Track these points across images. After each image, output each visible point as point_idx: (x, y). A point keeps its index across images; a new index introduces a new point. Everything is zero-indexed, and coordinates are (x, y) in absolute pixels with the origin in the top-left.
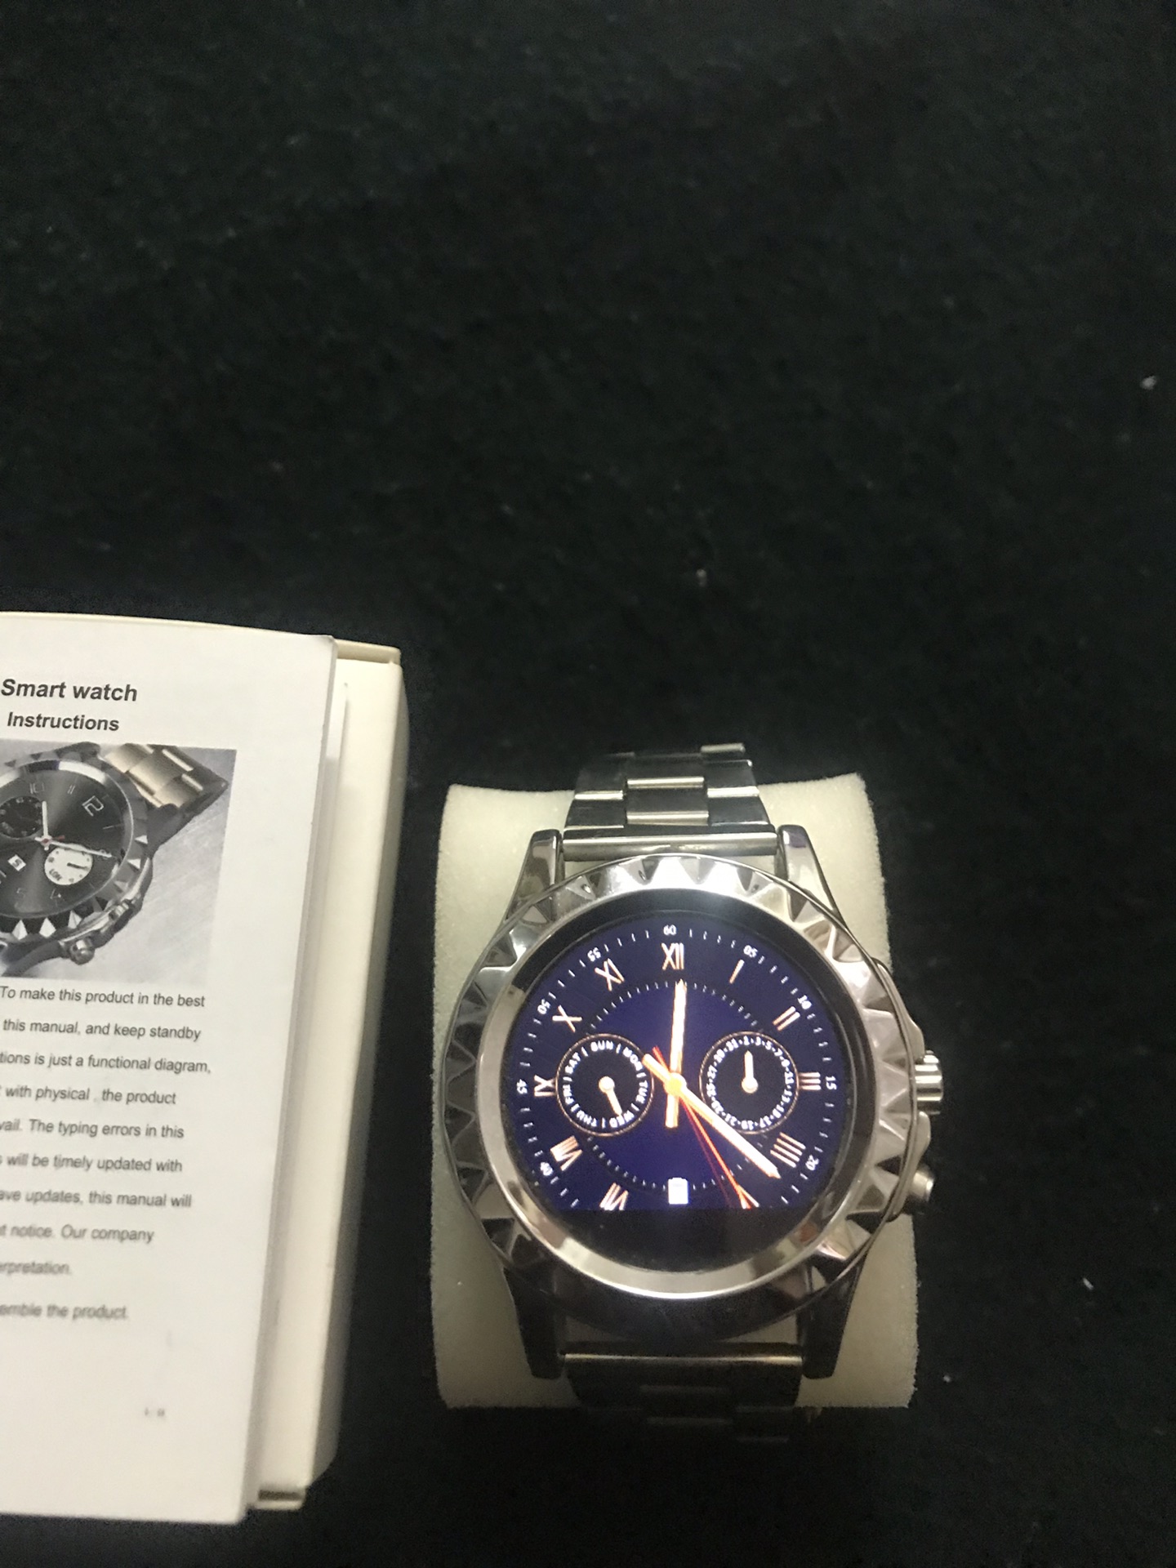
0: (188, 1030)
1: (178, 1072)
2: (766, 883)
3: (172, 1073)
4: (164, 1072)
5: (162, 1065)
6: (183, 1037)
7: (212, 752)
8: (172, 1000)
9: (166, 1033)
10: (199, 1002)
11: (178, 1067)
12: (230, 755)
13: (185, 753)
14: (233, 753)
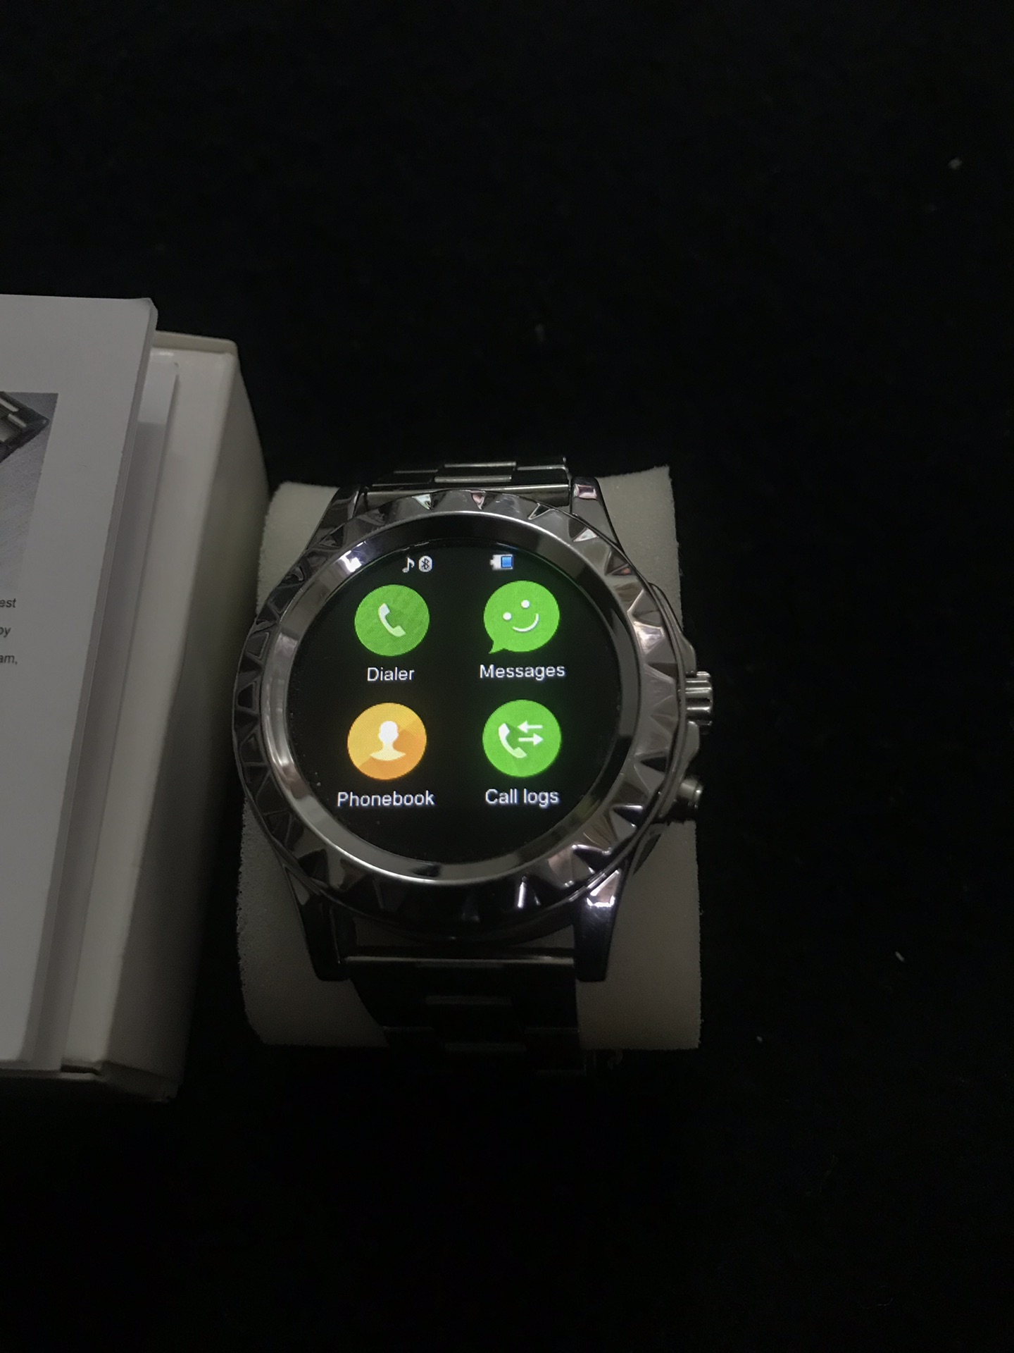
2: (548, 512)
7: (36, 395)
10: (11, 604)
12: (52, 398)
13: (15, 398)
14: (56, 395)
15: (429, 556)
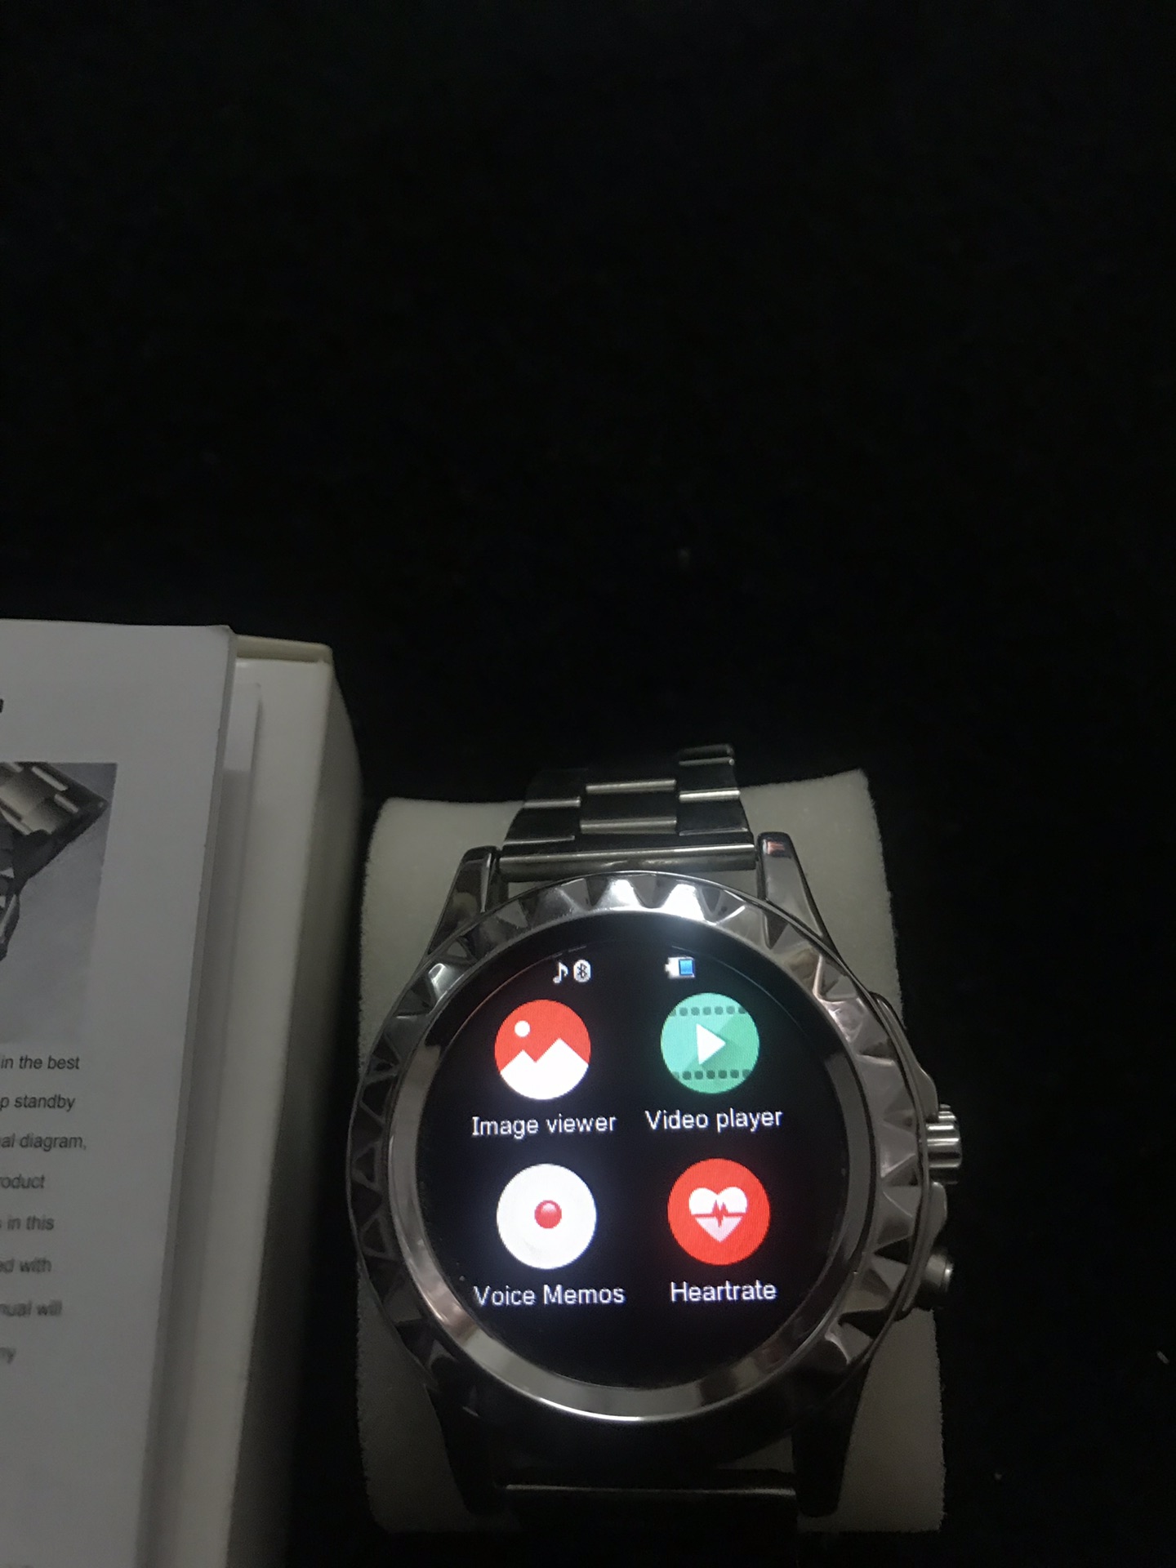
0: (60, 1098)
1: (47, 1149)
2: (739, 905)
3: (40, 1150)
4: (31, 1149)
5: (29, 1142)
6: (54, 1107)
7: (88, 766)
8: (41, 1063)
9: (34, 1103)
10: (73, 1064)
11: (48, 1143)
12: (110, 769)
13: (58, 769)
14: (113, 767)
15: (587, 960)
